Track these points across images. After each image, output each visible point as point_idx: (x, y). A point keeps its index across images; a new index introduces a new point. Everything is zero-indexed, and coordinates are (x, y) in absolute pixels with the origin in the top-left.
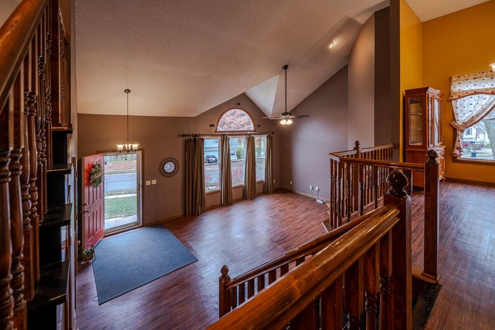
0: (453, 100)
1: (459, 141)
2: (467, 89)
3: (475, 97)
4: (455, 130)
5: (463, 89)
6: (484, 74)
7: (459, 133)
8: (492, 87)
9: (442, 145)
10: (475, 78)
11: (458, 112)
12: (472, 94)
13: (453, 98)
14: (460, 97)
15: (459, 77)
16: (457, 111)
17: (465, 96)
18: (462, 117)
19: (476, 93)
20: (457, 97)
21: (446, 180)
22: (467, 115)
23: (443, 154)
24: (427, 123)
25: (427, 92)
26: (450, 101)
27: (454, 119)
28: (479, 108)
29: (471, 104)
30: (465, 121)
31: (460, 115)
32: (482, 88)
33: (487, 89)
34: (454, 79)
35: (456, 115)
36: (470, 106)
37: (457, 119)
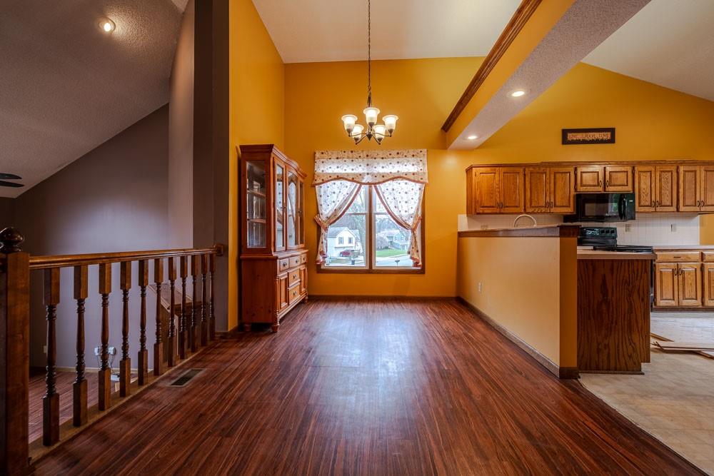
0: (316, 184)
1: (322, 243)
2: (330, 171)
3: (338, 182)
4: (319, 227)
5: (327, 171)
6: (346, 154)
7: (323, 231)
8: (353, 172)
9: (304, 248)
10: (337, 158)
11: (322, 203)
12: (335, 179)
13: (317, 182)
14: (324, 182)
15: (322, 153)
16: (321, 201)
17: (329, 181)
18: (326, 210)
19: (338, 178)
20: (321, 181)
21: (308, 300)
22: (330, 207)
23: (303, 262)
24: (272, 209)
25: (272, 155)
26: (314, 186)
27: (318, 213)
28: (341, 198)
29: (334, 193)
30: (329, 216)
31: (324, 206)
32: (344, 172)
33: (348, 174)
34: (318, 155)
35: (319, 206)
36: (333, 195)
37: (320, 212)
